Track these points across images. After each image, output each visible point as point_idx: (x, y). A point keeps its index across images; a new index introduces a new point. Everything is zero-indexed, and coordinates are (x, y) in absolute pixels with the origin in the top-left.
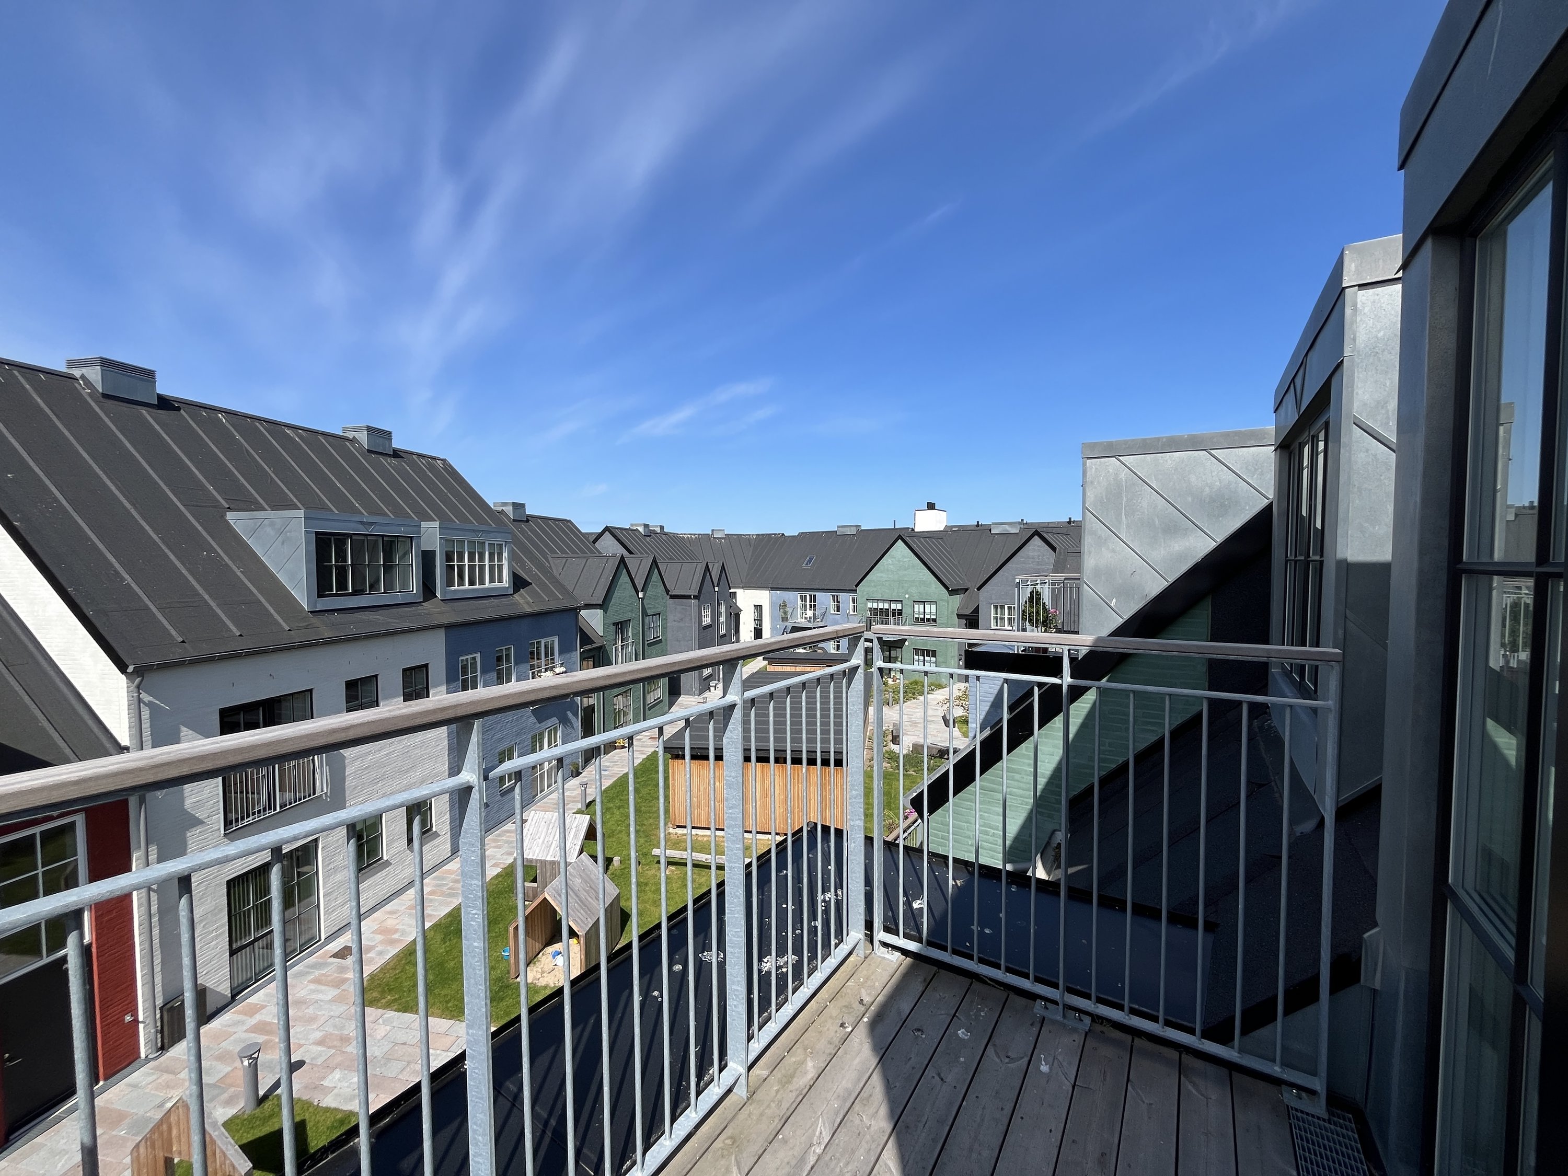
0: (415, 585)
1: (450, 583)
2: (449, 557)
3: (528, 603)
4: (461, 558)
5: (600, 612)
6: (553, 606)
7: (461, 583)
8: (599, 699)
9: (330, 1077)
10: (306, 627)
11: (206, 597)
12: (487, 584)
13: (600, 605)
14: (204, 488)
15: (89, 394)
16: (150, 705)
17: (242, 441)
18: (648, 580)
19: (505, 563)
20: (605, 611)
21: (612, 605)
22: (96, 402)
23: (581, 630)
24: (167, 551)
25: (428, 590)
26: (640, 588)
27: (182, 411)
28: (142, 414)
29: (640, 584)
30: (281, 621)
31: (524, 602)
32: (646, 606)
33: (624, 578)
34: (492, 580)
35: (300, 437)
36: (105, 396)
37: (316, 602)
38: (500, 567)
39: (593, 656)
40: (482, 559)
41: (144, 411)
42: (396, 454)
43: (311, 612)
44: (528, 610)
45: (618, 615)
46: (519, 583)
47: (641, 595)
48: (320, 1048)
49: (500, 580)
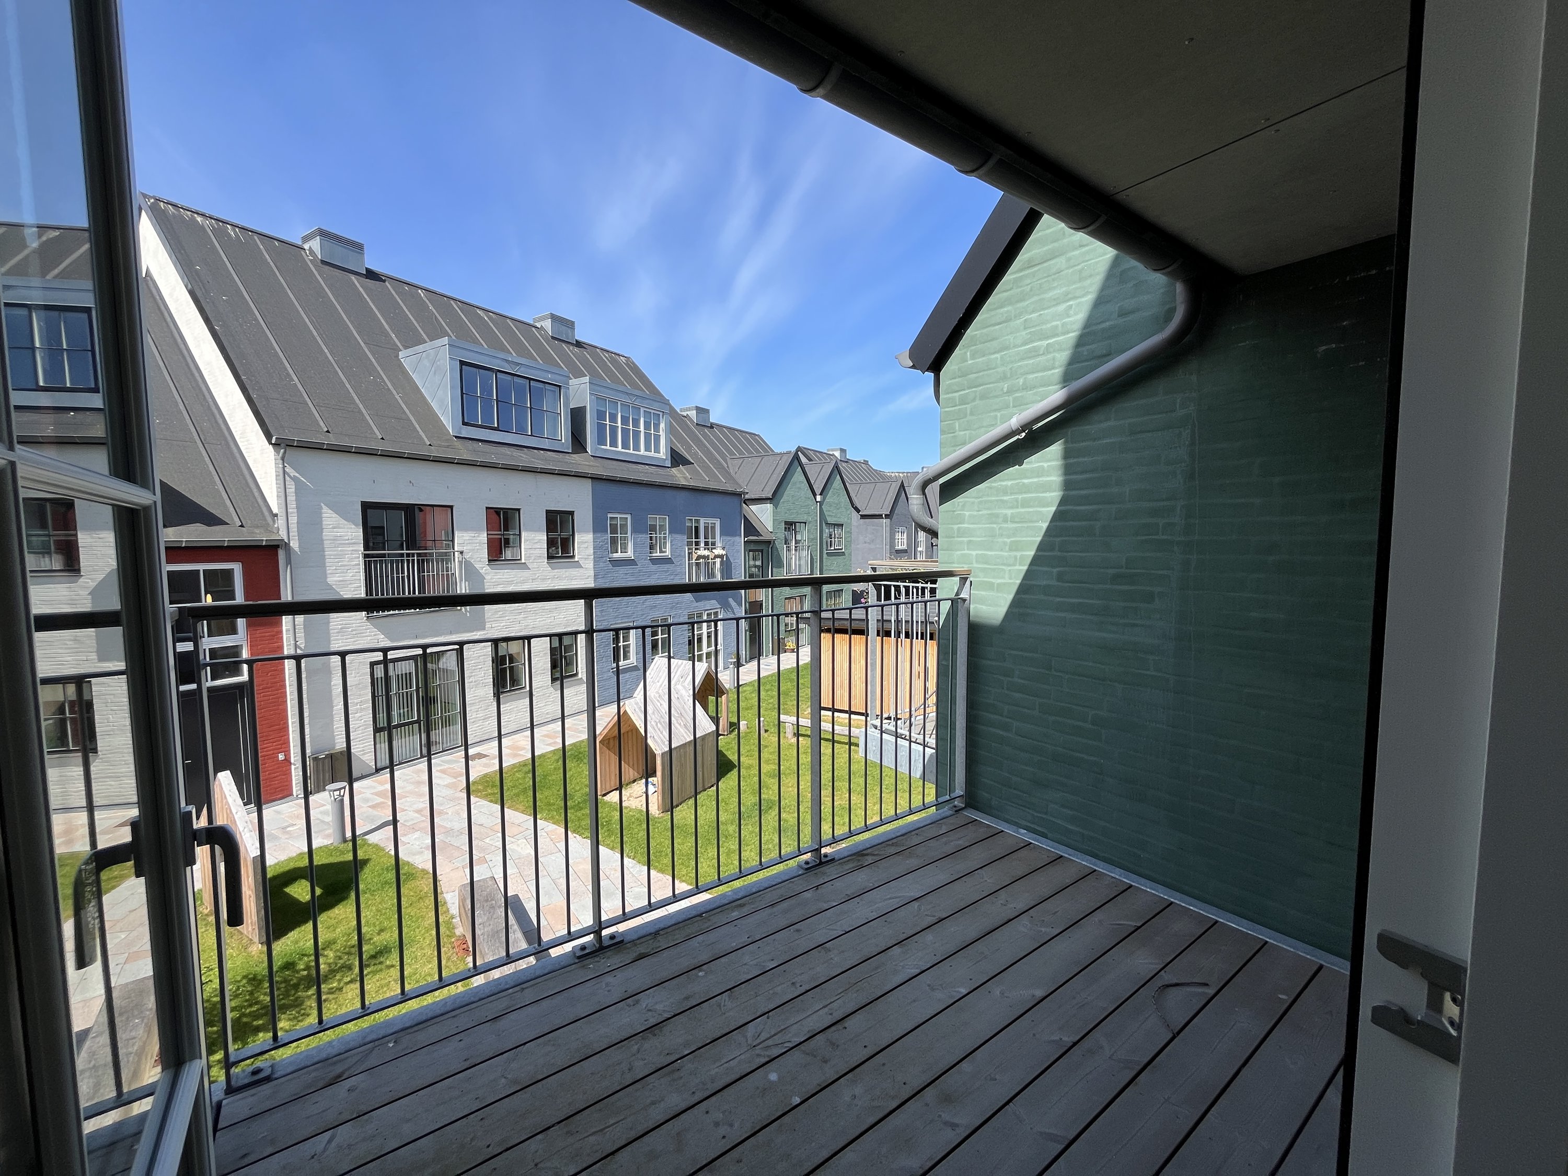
0: (564, 434)
1: (601, 440)
2: (601, 415)
3: (685, 478)
4: (613, 418)
5: (769, 506)
6: (713, 485)
7: (614, 443)
8: (767, 597)
9: (410, 836)
10: (448, 447)
11: (361, 406)
12: (642, 452)
13: (769, 499)
14: (387, 335)
15: (311, 260)
16: (294, 479)
17: (434, 311)
18: (828, 485)
19: (662, 433)
20: (776, 506)
21: (783, 502)
22: (315, 266)
23: (747, 520)
24: (338, 369)
25: (578, 442)
26: (818, 491)
27: (387, 283)
28: (351, 279)
29: (818, 488)
30: (424, 437)
31: (681, 476)
32: (826, 513)
33: (798, 476)
34: (648, 449)
35: (490, 318)
36: (324, 262)
37: (460, 428)
38: (657, 438)
39: (762, 551)
40: (636, 423)
41: (353, 277)
42: (579, 344)
43: (456, 437)
44: (683, 482)
45: (791, 515)
46: (677, 459)
47: (819, 498)
48: (416, 815)
49: (657, 450)
